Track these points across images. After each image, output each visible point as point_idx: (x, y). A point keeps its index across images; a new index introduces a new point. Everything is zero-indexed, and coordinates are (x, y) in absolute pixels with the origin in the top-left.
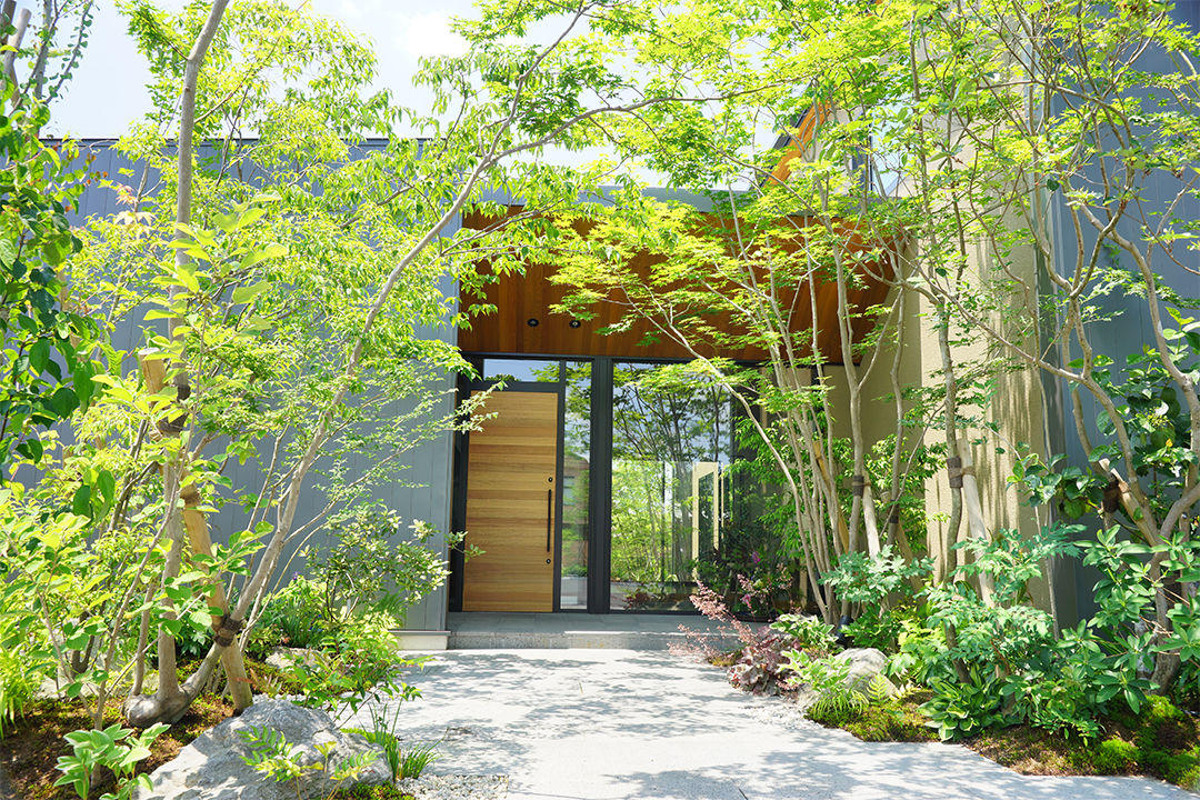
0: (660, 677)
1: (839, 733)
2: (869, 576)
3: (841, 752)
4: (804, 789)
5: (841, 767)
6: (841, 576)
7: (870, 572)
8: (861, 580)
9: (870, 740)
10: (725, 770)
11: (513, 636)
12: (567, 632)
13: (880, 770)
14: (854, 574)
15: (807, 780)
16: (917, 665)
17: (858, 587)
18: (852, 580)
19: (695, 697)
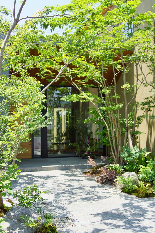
0: (77, 180)
1: (132, 196)
2: (131, 153)
3: (138, 202)
4: (137, 214)
5: (140, 206)
6: (125, 154)
7: (132, 153)
8: (130, 155)
9: (141, 198)
10: (116, 210)
11: (28, 169)
12: (43, 166)
13: (149, 206)
14: (128, 153)
15: (136, 211)
16: (146, 177)
17: (129, 157)
18: (128, 155)
19: (91, 187)
